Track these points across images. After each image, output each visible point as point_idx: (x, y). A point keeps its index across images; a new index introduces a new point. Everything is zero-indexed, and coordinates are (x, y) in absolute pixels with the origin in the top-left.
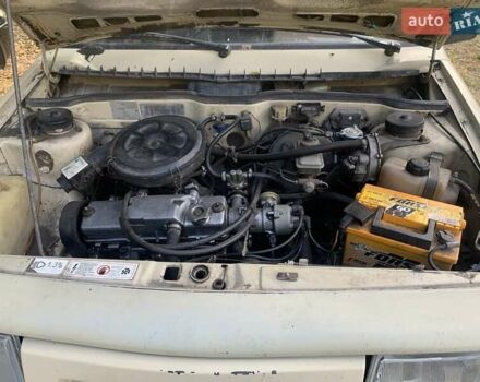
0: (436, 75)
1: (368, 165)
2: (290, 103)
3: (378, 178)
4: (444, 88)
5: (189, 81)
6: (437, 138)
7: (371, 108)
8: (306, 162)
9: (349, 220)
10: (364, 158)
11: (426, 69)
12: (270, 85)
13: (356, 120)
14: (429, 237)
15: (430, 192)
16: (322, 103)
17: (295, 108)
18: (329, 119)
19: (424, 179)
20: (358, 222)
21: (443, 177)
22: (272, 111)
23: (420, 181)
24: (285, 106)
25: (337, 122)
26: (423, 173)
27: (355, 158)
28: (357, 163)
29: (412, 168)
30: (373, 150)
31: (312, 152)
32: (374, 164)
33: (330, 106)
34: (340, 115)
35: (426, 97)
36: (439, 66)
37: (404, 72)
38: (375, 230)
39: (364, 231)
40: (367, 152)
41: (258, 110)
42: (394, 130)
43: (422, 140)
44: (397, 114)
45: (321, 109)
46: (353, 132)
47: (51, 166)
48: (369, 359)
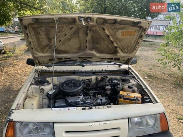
0: (130, 70)
1: (120, 87)
2: (100, 76)
3: (123, 90)
4: (132, 73)
5: (76, 72)
6: (133, 82)
7: (118, 77)
8: (107, 87)
9: (119, 97)
10: (119, 86)
11: (128, 69)
12: (94, 73)
13: (115, 79)
14: (135, 99)
15: (134, 91)
16: (107, 76)
17: (102, 77)
18: (109, 79)
19: (132, 89)
20: (121, 97)
21: (136, 89)
22: (97, 78)
23: (131, 90)
24: (99, 77)
25: (111, 80)
26: (132, 88)
27: (117, 86)
28: (118, 87)
29: (129, 87)
30: (121, 84)
31: (108, 85)
32: (121, 87)
33: (109, 76)
34: (112, 79)
35: (129, 74)
36: (130, 69)
37: (123, 70)
38: (124, 99)
39: (122, 99)
40: (119, 85)
41: (93, 78)
42: (124, 81)
43: (130, 82)
44: (123, 78)
45: (107, 77)
46: (116, 82)
47: (43, 92)
48: (128, 118)
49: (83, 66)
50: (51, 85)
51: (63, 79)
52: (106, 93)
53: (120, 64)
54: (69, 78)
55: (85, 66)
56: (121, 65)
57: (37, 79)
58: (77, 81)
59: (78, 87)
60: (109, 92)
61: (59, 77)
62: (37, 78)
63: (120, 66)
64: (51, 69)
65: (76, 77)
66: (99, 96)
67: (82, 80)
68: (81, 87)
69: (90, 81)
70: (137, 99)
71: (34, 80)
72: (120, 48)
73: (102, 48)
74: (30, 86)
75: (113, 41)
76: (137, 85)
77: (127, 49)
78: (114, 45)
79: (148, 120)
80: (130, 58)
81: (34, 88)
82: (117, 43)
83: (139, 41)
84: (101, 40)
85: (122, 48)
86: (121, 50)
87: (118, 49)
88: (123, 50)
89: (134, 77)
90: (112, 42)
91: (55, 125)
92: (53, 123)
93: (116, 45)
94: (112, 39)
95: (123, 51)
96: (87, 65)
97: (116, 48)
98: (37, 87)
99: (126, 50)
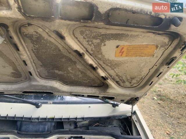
16: (83, 136)
53: (116, 103)
63: (115, 106)
72: (114, 79)
77: (130, 83)
78: (98, 74)
85: (118, 80)
86: (117, 82)
88: (120, 82)
90: (94, 69)
95: (122, 84)
97: (104, 78)
99: (127, 84)
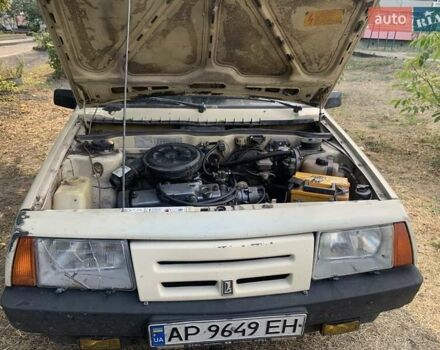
0: (324, 122)
1: (295, 164)
2: (246, 136)
3: (302, 169)
4: (328, 128)
5: (183, 125)
6: (329, 150)
7: (291, 138)
8: (262, 162)
9: (292, 186)
10: (293, 160)
11: (317, 119)
12: (229, 127)
13: (284, 144)
14: (334, 189)
15: (330, 173)
16: (264, 135)
17: (249, 139)
18: (269, 144)
19: (326, 167)
20: (296, 186)
21: (336, 166)
22: (236, 140)
23: (324, 168)
24: (243, 138)
25: (274, 145)
26: (325, 164)
27: (288, 160)
28: (290, 162)
29: (319, 162)
30: (298, 156)
31: (264, 158)
32: (299, 162)
33: (268, 137)
34: (275, 142)
35: (320, 132)
36: (324, 118)
37: (305, 120)
38: (305, 189)
39: (300, 191)
40: (294, 156)
41: (228, 139)
42: (306, 147)
43: (322, 150)
44: (305, 140)
45: (264, 139)
46: (286, 149)
47: (101, 173)
48: (315, 234)
49: (201, 110)
50: (120, 156)
51: (150, 141)
52: (261, 177)
53: (298, 105)
54: (164, 140)
55: (207, 110)
56: (300, 108)
57: (83, 141)
58: (186, 146)
59: (188, 160)
60: (266, 175)
61: (139, 137)
62: (82, 137)
63: (297, 109)
64: (117, 116)
65: (182, 138)
66: (243, 184)
67: (200, 145)
68: (196, 161)
69: (219, 146)
70: (339, 190)
71: (75, 143)
72: (299, 59)
73: (252, 58)
74: (66, 157)
75: (282, 39)
76: (339, 156)
77: (318, 64)
78: (283, 51)
79: (364, 239)
80: (325, 87)
81: (76, 160)
82: (291, 45)
83: (350, 40)
84: (250, 34)
85: (304, 61)
86: (303, 64)
87: (295, 63)
88: (307, 64)
89: (332, 139)
90: (280, 43)
91: (134, 246)
92: (129, 241)
93: (288, 51)
94: (278, 34)
95: (308, 68)
96: (210, 107)
97: (289, 58)
98: (85, 158)
99: (315, 66)
